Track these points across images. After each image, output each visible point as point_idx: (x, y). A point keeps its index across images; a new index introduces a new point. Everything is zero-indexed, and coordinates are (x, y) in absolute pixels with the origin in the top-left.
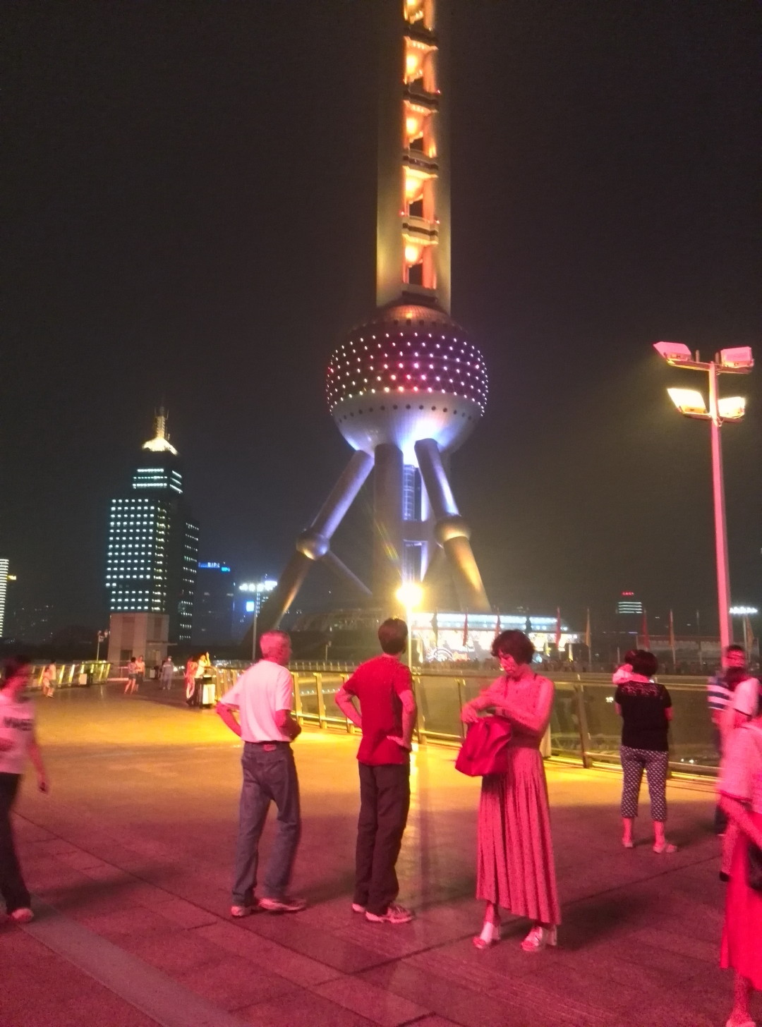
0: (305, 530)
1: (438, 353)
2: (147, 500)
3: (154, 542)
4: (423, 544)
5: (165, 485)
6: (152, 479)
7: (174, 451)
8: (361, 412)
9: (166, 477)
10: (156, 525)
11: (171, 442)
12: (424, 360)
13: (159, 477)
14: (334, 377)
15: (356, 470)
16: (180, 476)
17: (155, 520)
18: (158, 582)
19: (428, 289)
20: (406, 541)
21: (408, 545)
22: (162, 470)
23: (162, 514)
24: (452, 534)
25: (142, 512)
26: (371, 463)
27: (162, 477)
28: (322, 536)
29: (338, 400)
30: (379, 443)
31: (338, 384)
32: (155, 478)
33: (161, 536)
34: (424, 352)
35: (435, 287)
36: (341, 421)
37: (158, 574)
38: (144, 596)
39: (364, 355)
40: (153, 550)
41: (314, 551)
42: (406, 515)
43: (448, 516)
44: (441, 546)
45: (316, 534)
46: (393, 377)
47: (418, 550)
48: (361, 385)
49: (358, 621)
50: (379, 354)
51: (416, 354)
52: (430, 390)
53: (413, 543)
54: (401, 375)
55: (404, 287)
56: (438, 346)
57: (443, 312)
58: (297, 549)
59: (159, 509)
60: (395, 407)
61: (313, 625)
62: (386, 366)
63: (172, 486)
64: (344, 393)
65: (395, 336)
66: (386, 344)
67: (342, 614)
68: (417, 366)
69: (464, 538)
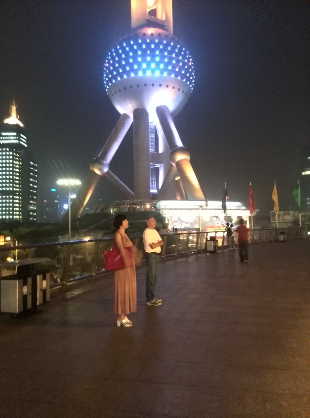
0: (95, 159)
1: (170, 53)
2: (8, 149)
3: (13, 171)
4: (160, 166)
5: (17, 142)
6: (11, 138)
7: (21, 125)
8: (125, 88)
9: (18, 138)
10: (14, 162)
11: (20, 119)
12: (163, 57)
14: (108, 68)
15: (123, 124)
16: (25, 138)
17: (13, 159)
18: (17, 191)
19: (160, 20)
20: (151, 164)
21: (152, 167)
22: (15, 134)
23: (17, 157)
24: (180, 157)
25: (6, 155)
26: (131, 120)
27: (15, 138)
28: (105, 162)
29: (112, 82)
30: (136, 108)
31: (111, 72)
33: (17, 168)
34: (162, 51)
35: (164, 19)
36: (113, 95)
37: (16, 188)
38: (9, 199)
39: (127, 53)
40: (13, 175)
41: (101, 170)
42: (152, 150)
43: (176, 148)
44: (174, 164)
45: (101, 161)
46: (144, 66)
47: (157, 170)
48: (125, 71)
49: (128, 207)
50: (135, 52)
51: (157, 52)
52: (165, 74)
53: (155, 165)
54: (149, 64)
55: (148, 17)
56: (169, 48)
57: (169, 32)
58: (91, 169)
59: (15, 154)
60: (145, 85)
61: (102, 210)
62: (140, 59)
63: (21, 142)
64: (115, 77)
65: (144, 42)
66: (139, 46)
67: (119, 203)
68: (158, 59)
69: (187, 159)
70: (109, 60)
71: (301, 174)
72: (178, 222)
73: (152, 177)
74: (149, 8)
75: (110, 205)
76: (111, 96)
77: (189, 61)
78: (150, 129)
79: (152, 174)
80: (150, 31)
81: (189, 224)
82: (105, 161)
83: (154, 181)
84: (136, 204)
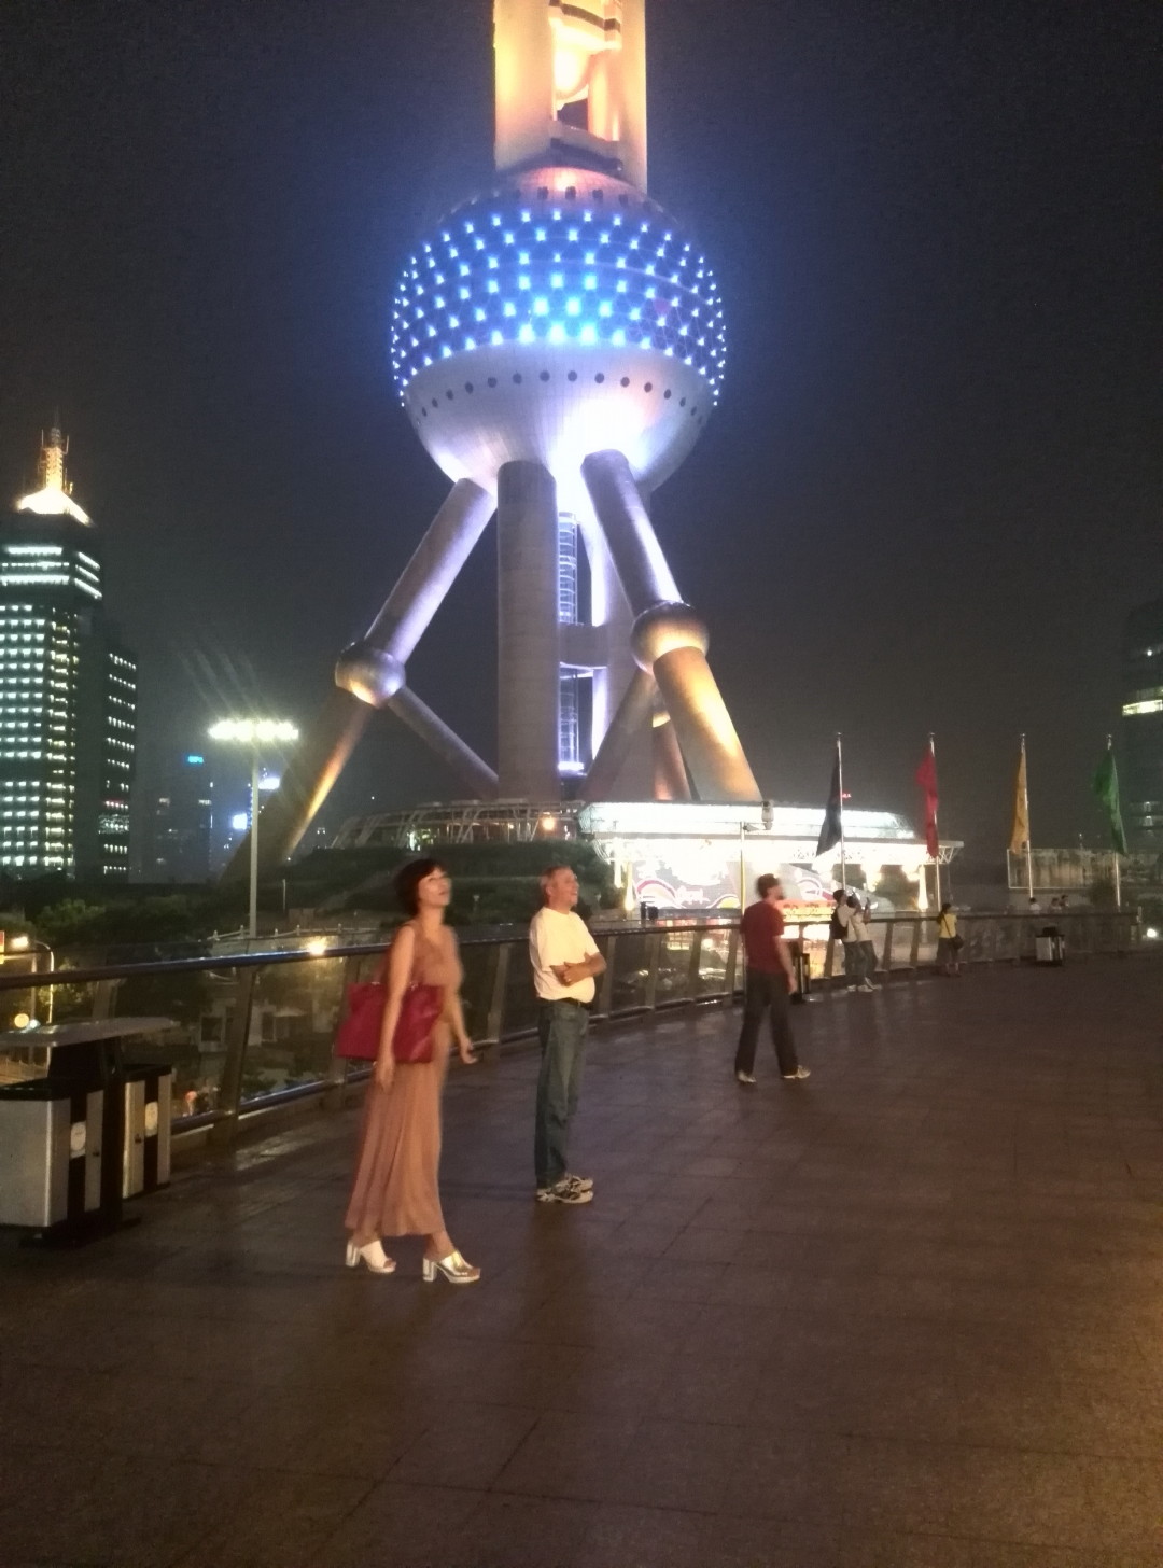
0: (353, 644)
1: (637, 260)
2: (28, 608)
3: (46, 689)
4: (597, 672)
5: (65, 579)
6: (42, 565)
7: (82, 517)
8: (469, 388)
9: (66, 564)
10: (50, 656)
11: (76, 497)
12: (608, 276)
13: (53, 564)
14: (408, 314)
15: (459, 519)
16: (95, 565)
17: (48, 645)
18: (58, 765)
19: (601, 140)
20: (563, 665)
21: (566, 677)
22: (58, 551)
23: (61, 635)
24: (670, 641)
25: (21, 629)
26: (490, 504)
27: (59, 564)
28: (389, 657)
29: (419, 364)
30: (509, 459)
31: (418, 328)
32: (45, 565)
33: (60, 678)
34: (606, 255)
36: (425, 413)
37: (57, 751)
38: (29, 791)
39: (477, 262)
40: (45, 703)
41: (374, 686)
42: (565, 614)
43: (657, 607)
44: (647, 669)
45: (377, 652)
46: (541, 306)
47: (586, 688)
48: (469, 326)
49: (474, 827)
50: (508, 256)
51: (590, 258)
52: (619, 338)
53: (576, 672)
54: (557, 299)
55: (556, 130)
56: (634, 245)
57: (635, 186)
58: (338, 683)
59: (54, 625)
60: (545, 376)
61: (377, 835)
62: (524, 283)
63: (78, 582)
64: (432, 347)
65: (542, 219)
66: (524, 234)
67: (440, 811)
68: (590, 282)
69: (698, 650)
70: (410, 284)
71: (1122, 710)
72: (661, 884)
73: (565, 716)
74: (560, 96)
75: (408, 817)
76: (416, 413)
77: (705, 293)
78: (559, 537)
79: (565, 702)
80: (563, 180)
81: (701, 891)
82: (389, 652)
83: (572, 728)
84: (505, 814)
